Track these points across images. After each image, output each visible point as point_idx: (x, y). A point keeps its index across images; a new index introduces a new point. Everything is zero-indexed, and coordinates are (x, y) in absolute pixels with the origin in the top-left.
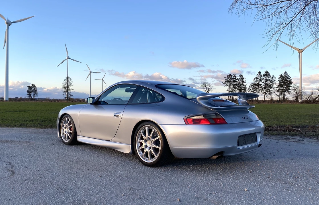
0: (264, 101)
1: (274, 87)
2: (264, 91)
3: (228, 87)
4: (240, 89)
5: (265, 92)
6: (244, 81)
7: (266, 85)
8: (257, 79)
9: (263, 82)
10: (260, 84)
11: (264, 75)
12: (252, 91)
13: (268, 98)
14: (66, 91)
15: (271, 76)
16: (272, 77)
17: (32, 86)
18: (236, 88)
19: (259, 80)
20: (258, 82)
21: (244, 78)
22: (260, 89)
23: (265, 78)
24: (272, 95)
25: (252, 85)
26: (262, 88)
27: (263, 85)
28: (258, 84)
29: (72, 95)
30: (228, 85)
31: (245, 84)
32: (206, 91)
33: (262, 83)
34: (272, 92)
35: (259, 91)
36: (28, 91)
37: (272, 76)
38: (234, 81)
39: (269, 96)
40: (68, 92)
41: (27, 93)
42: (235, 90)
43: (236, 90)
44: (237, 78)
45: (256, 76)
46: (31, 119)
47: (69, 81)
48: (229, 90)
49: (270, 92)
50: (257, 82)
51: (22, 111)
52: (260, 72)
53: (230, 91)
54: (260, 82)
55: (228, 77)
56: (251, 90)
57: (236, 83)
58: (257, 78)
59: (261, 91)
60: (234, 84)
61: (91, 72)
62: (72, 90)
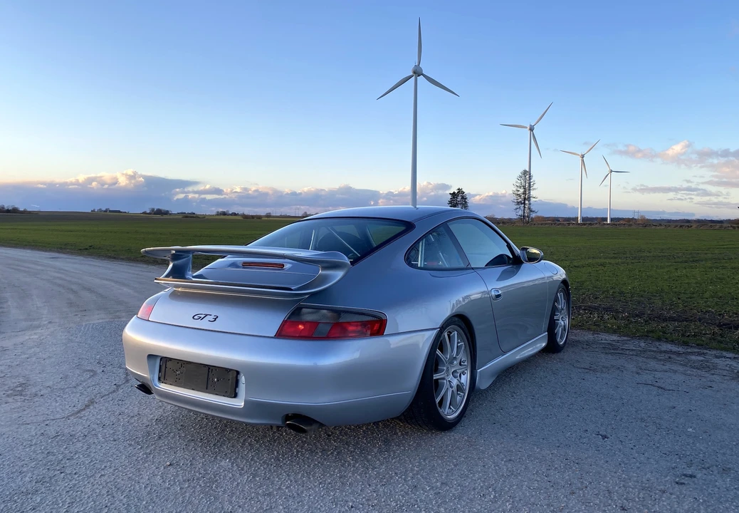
14: (521, 202)
17: (458, 192)
29: (533, 209)
36: (450, 202)
40: (524, 203)
47: (528, 179)
62: (534, 199)
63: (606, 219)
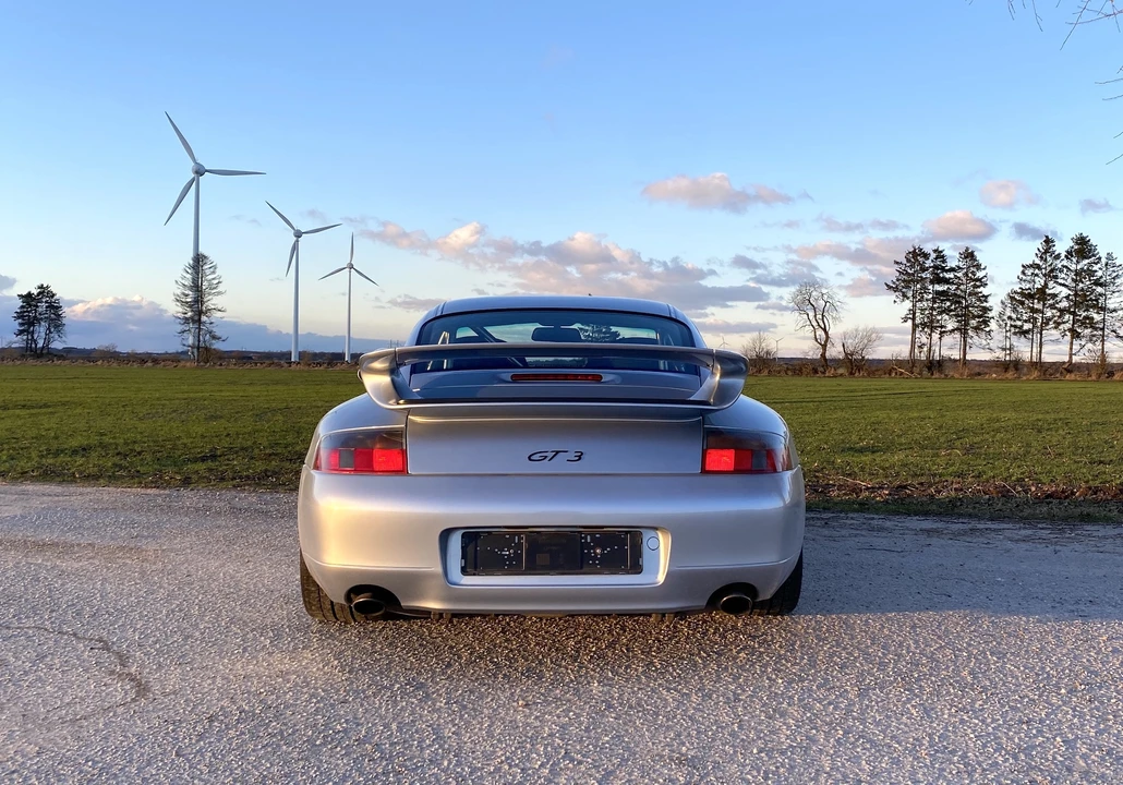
0: (1070, 368)
1: (1111, 306)
2: (1068, 326)
3: (908, 304)
4: (964, 315)
5: (1072, 330)
6: (979, 280)
7: (1076, 295)
8: (1037, 271)
9: (1063, 285)
10: (1050, 292)
11: (1069, 254)
12: (1015, 327)
13: (1085, 353)
14: (191, 318)
15: (1100, 258)
16: (1104, 261)
17: (39, 294)
18: (947, 311)
19: (1045, 275)
20: (1039, 283)
21: (978, 267)
22: (1049, 313)
23: (1073, 267)
24: (1103, 341)
25: (1012, 298)
26: (1061, 310)
27: (1063, 295)
28: (1042, 294)
29: (218, 334)
30: (910, 294)
31: (984, 291)
32: (815, 324)
33: (1059, 288)
34: (1103, 329)
35: (1047, 324)
36: (20, 315)
37: (1103, 255)
38: (938, 280)
39: (1090, 346)
40: (199, 321)
41: (16, 325)
42: (939, 318)
43: (947, 317)
44: (952, 263)
45: (1031, 258)
46: (74, 443)
47: (208, 272)
48: (914, 319)
49: (1096, 329)
50: (1038, 286)
51: (15, 407)
52: (1048, 241)
53: (918, 321)
54: (1051, 284)
55: (908, 260)
56: (1010, 318)
57: (945, 287)
58: (1039, 267)
59: (1057, 325)
60: (938, 293)
61: (298, 234)
62: (219, 314)
63: (340, 356)
